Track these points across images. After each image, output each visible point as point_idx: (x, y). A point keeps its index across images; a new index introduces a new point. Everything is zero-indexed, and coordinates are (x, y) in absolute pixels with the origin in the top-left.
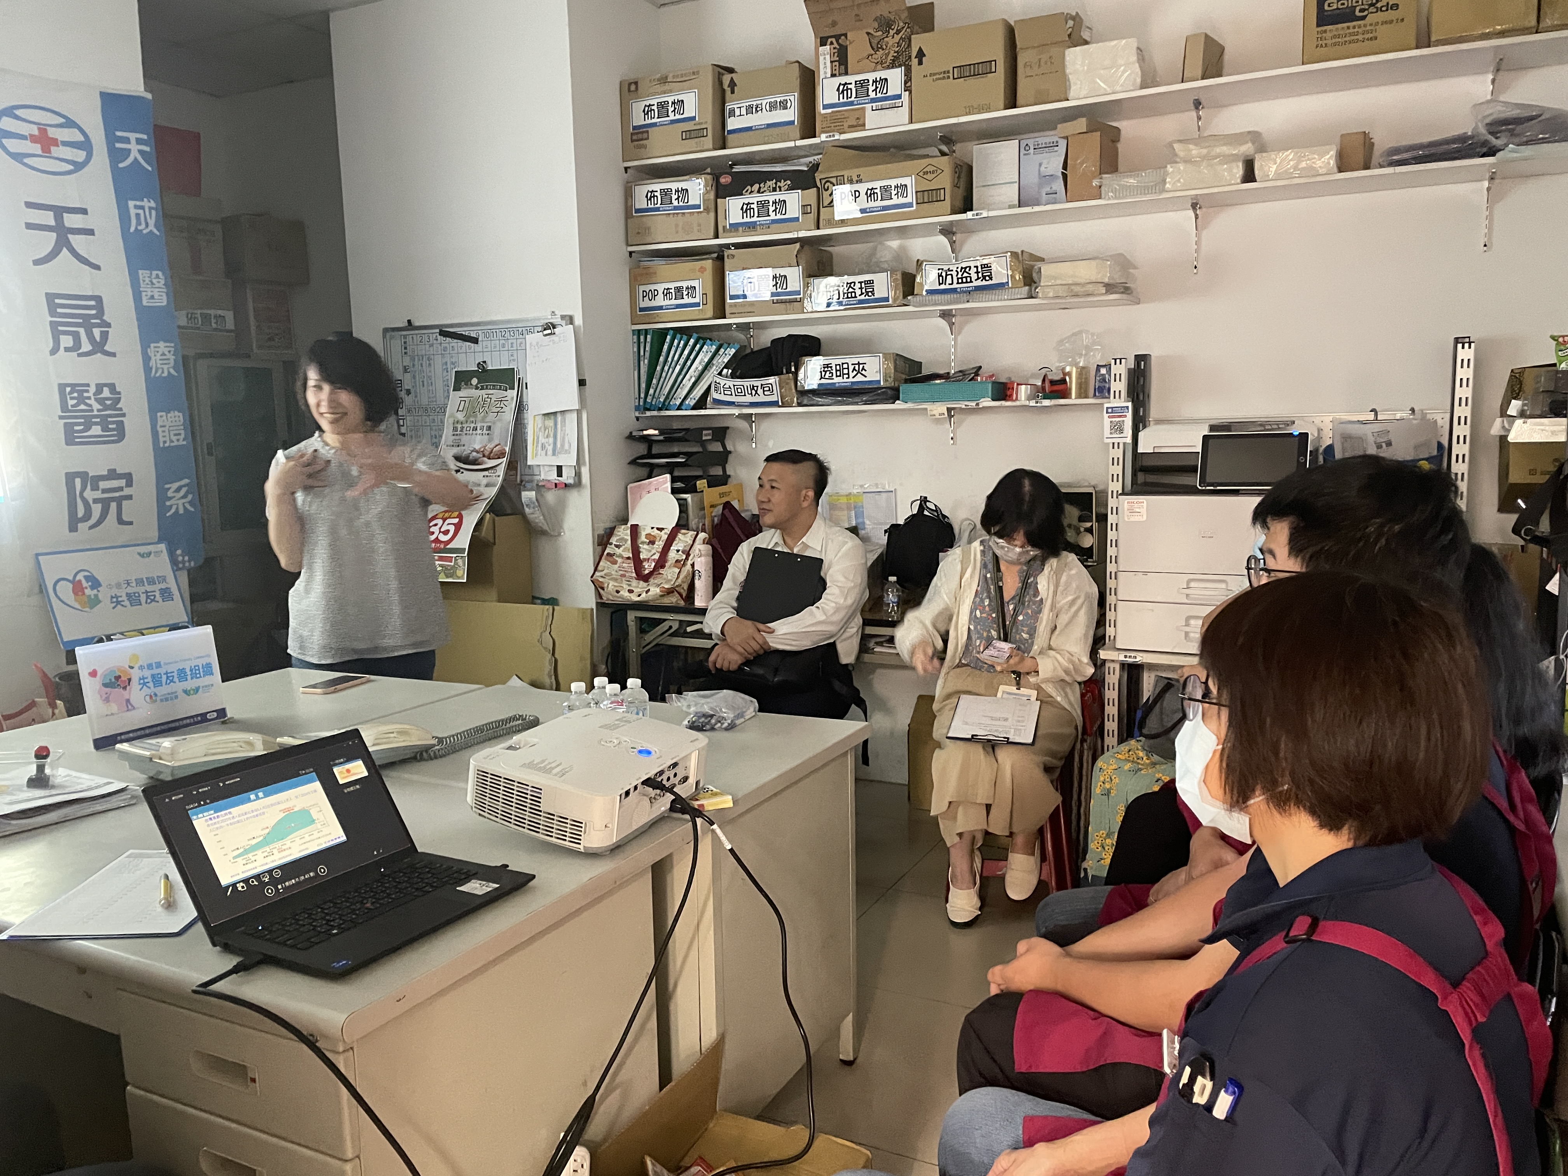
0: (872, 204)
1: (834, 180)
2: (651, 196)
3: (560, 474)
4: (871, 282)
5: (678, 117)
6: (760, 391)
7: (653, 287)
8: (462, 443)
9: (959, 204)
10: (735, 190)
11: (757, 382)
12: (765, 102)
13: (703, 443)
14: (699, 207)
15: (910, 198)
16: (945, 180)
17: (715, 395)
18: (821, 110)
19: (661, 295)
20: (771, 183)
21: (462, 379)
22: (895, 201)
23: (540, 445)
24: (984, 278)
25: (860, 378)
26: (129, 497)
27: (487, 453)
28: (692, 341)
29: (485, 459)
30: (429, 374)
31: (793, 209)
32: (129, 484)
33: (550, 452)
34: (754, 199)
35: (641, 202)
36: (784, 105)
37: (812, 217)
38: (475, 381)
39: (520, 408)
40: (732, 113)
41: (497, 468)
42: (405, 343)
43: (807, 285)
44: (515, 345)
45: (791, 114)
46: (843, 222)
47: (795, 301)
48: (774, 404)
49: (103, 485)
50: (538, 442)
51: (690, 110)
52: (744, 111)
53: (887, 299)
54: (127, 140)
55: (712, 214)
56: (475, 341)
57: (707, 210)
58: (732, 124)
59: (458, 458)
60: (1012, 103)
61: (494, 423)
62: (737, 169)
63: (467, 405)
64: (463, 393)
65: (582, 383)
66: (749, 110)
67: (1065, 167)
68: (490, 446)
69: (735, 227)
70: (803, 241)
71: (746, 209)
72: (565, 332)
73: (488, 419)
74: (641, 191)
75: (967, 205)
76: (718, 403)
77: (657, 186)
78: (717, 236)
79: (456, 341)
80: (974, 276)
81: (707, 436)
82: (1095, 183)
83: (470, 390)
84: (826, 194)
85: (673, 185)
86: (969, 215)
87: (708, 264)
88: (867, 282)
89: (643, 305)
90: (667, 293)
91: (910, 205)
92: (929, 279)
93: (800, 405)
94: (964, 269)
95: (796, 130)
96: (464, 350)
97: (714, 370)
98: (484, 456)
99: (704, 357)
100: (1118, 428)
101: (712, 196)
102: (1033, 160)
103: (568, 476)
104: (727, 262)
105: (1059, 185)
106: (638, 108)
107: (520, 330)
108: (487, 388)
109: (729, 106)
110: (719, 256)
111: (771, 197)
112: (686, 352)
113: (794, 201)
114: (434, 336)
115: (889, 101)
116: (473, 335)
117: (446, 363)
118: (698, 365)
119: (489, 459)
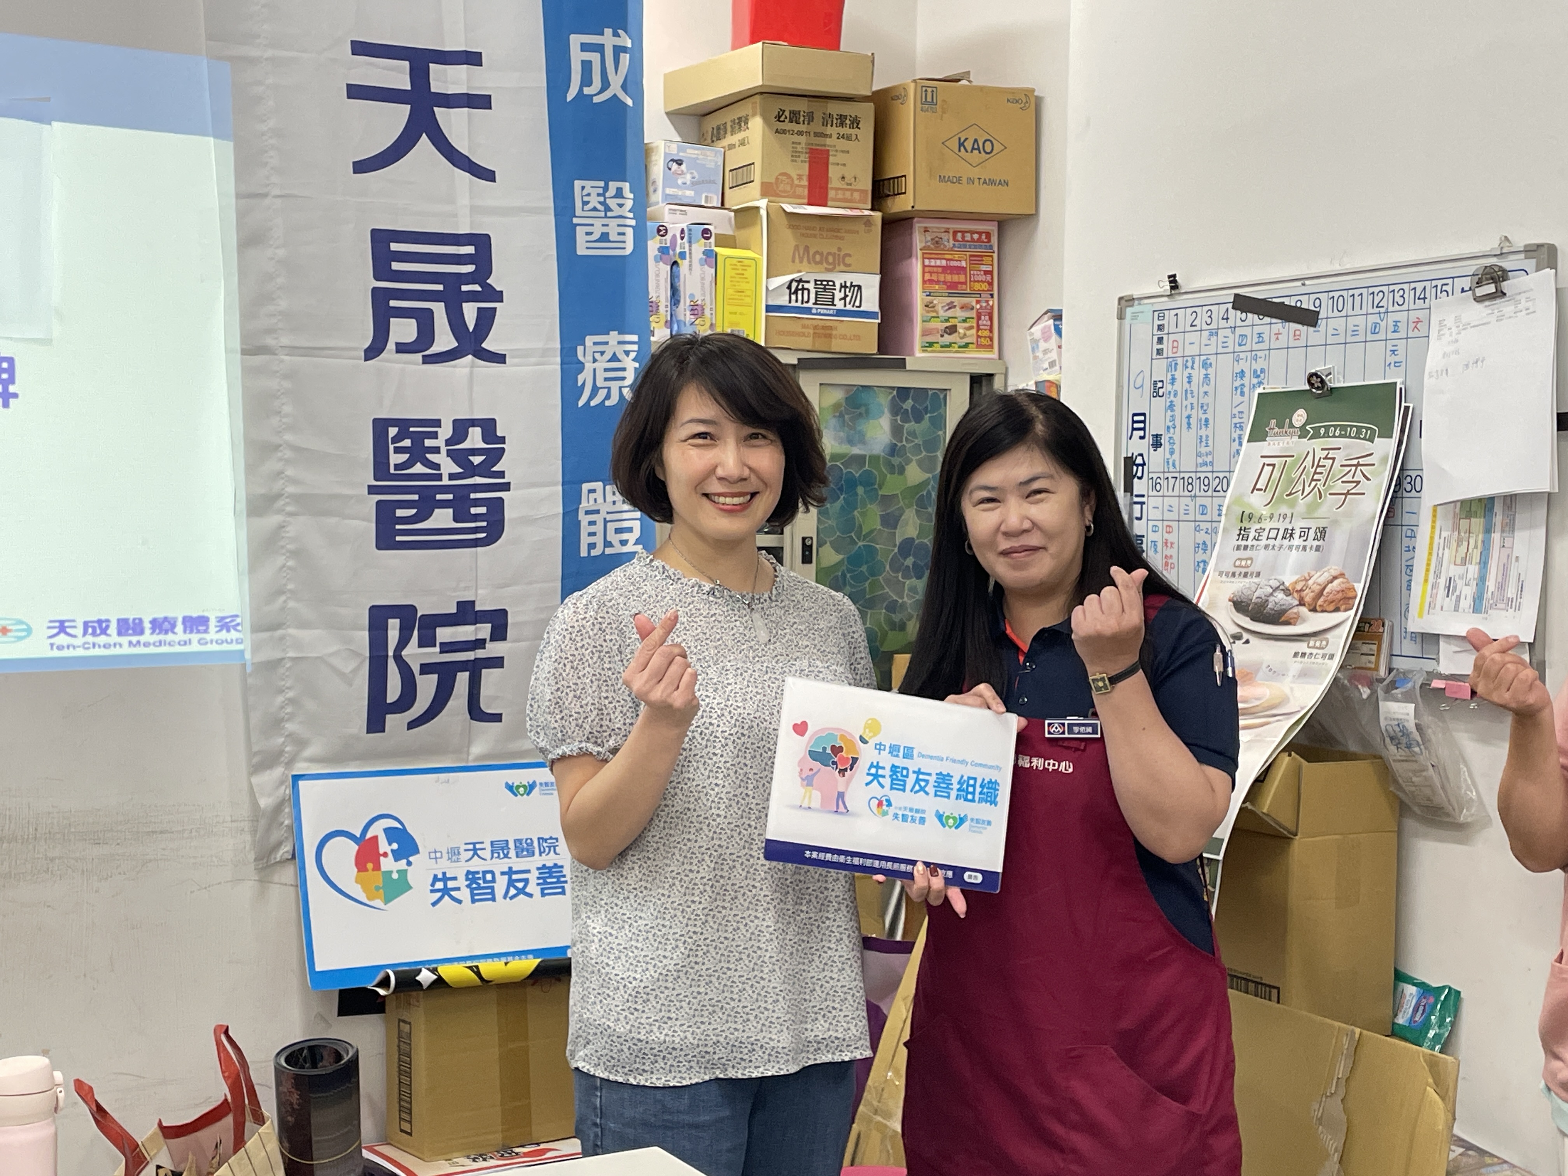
8: (1254, 568)
21: (1272, 411)
23: (1442, 582)
26: (497, 662)
27: (1308, 597)
29: (1304, 610)
30: (1205, 400)
32: (499, 633)
33: (1466, 603)
39: (1403, 484)
41: (1329, 636)
42: (1160, 328)
44: (1402, 326)
50: (1437, 576)
56: (1309, 318)
59: (1240, 605)
61: (1335, 522)
63: (1276, 474)
64: (1274, 445)
68: (1320, 578)
72: (1532, 286)
73: (1322, 511)
79: (1267, 320)
83: (1287, 439)
96: (1282, 342)
98: (1302, 603)
107: (1419, 287)
108: (1326, 435)
114: (1223, 308)
116: (1307, 304)
117: (1242, 374)
119: (1314, 610)
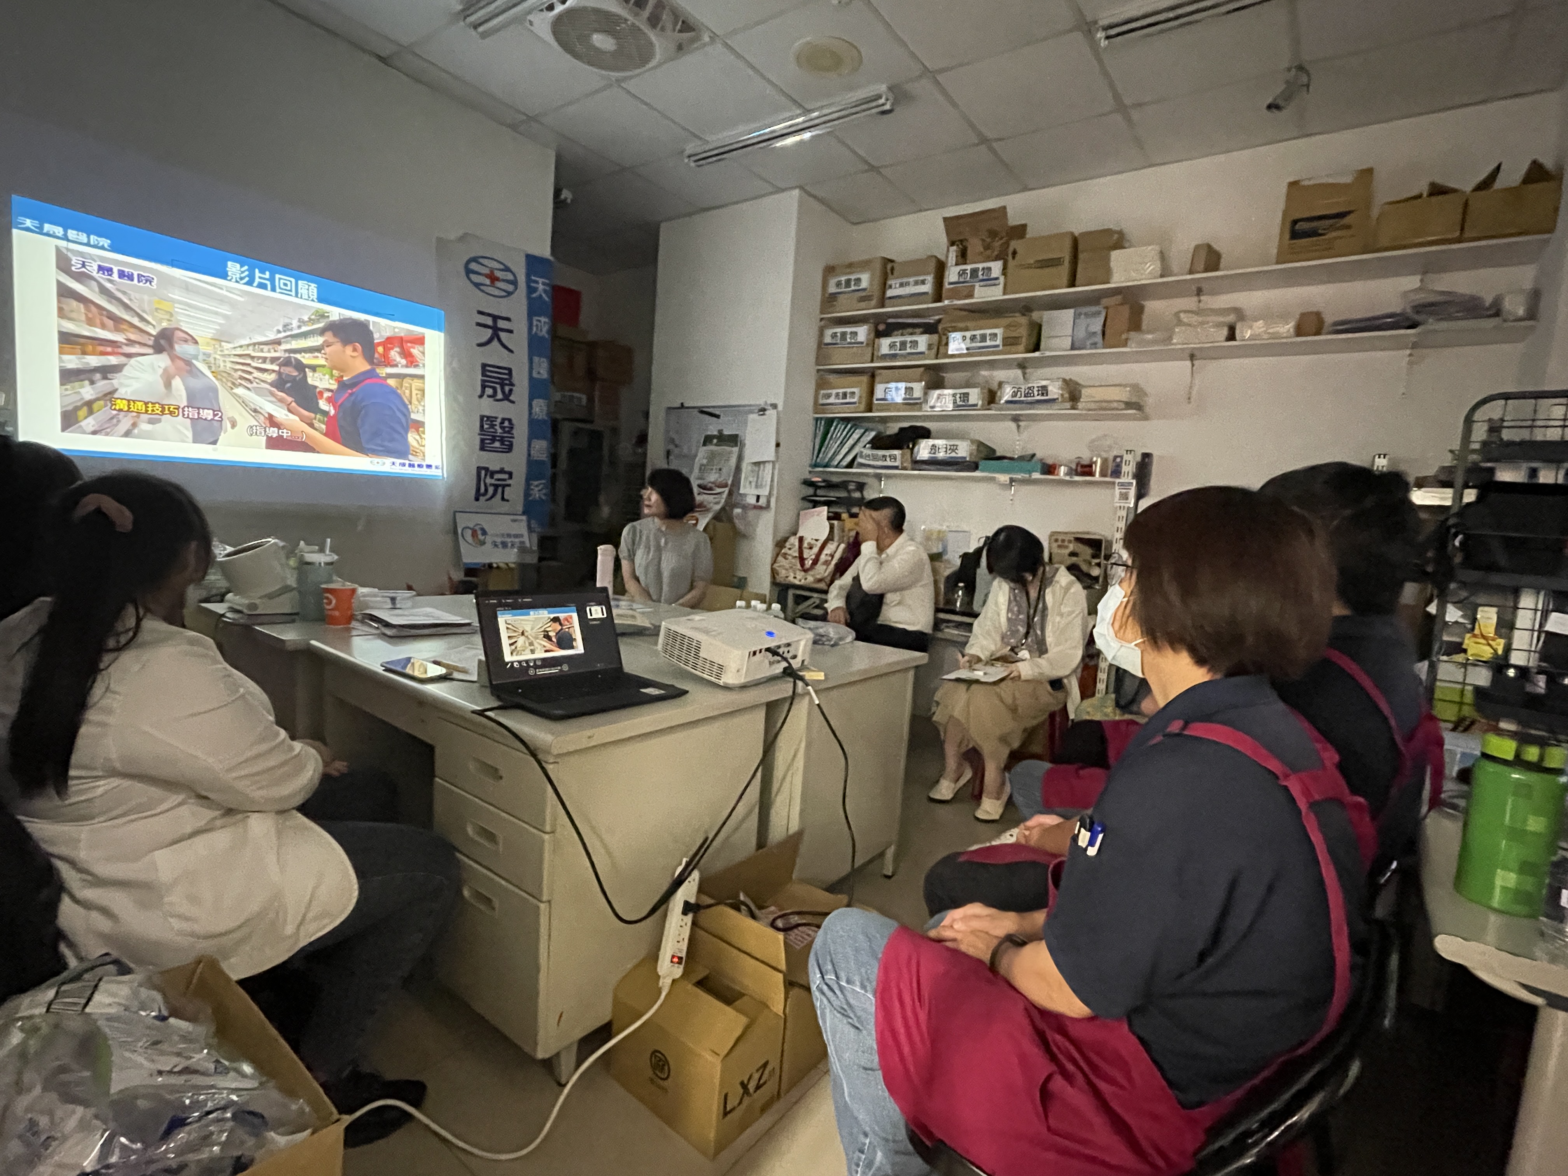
0: (974, 345)
1: (950, 329)
2: (834, 335)
3: (758, 500)
4: (968, 394)
5: (857, 288)
6: (888, 459)
7: (830, 391)
8: (704, 477)
9: (1031, 347)
10: (886, 334)
11: (887, 453)
12: (911, 280)
13: (849, 492)
14: (862, 343)
15: (999, 342)
16: (1023, 332)
17: (860, 460)
18: (946, 286)
19: (833, 396)
20: (910, 330)
21: (708, 440)
22: (988, 343)
23: (748, 482)
24: (1043, 395)
25: (953, 455)
26: (509, 485)
27: (718, 484)
28: (849, 426)
29: (716, 488)
30: (690, 436)
31: (922, 347)
32: (511, 477)
33: (754, 487)
34: (898, 339)
35: (828, 339)
36: (923, 282)
37: (934, 351)
38: (715, 441)
39: (740, 458)
40: (890, 287)
41: (722, 493)
42: (678, 416)
43: (926, 394)
44: (740, 420)
45: (927, 288)
46: (953, 356)
47: (917, 404)
48: (896, 468)
49: (497, 476)
50: (748, 480)
51: (864, 284)
52: (898, 286)
53: (976, 405)
54: (537, 282)
55: (870, 349)
56: (718, 416)
57: (868, 345)
58: (889, 293)
59: (700, 486)
60: (1072, 284)
61: (724, 467)
62: (890, 321)
63: (709, 454)
64: (708, 448)
65: (778, 445)
66: (901, 285)
67: (1104, 325)
68: (720, 480)
69: (884, 357)
70: (927, 367)
71: (892, 346)
72: (771, 413)
73: (720, 464)
74: (829, 332)
75: (1037, 348)
76: (862, 465)
77: (839, 330)
78: (872, 361)
79: (707, 416)
80: (1036, 393)
81: (852, 487)
82: (1124, 336)
83: (711, 447)
84: (944, 338)
85: (848, 330)
86: (1037, 354)
87: (865, 379)
88: (964, 394)
89: (821, 401)
90: (837, 395)
91: (997, 346)
92: (1007, 394)
93: (913, 469)
94: (1029, 388)
95: (930, 298)
96: (711, 422)
97: (861, 444)
98: (716, 486)
99: (856, 436)
100: (1124, 497)
101: (872, 335)
102: (1083, 322)
103: (763, 502)
104: (877, 379)
105: (1099, 339)
106: (832, 282)
107: (746, 411)
108: (722, 446)
109: (889, 282)
110: (872, 375)
111: (909, 339)
112: (845, 433)
113: (923, 341)
114: (696, 413)
115: (990, 281)
116: (718, 413)
117: (700, 429)
118: (851, 442)
119: (719, 487)
